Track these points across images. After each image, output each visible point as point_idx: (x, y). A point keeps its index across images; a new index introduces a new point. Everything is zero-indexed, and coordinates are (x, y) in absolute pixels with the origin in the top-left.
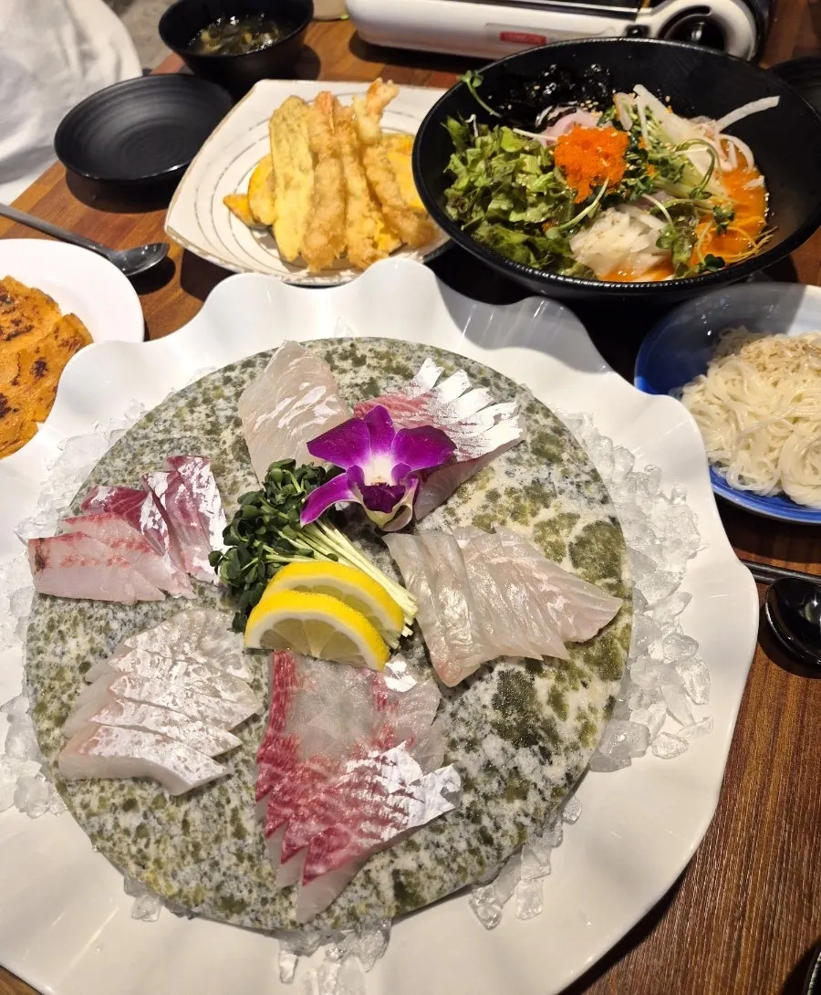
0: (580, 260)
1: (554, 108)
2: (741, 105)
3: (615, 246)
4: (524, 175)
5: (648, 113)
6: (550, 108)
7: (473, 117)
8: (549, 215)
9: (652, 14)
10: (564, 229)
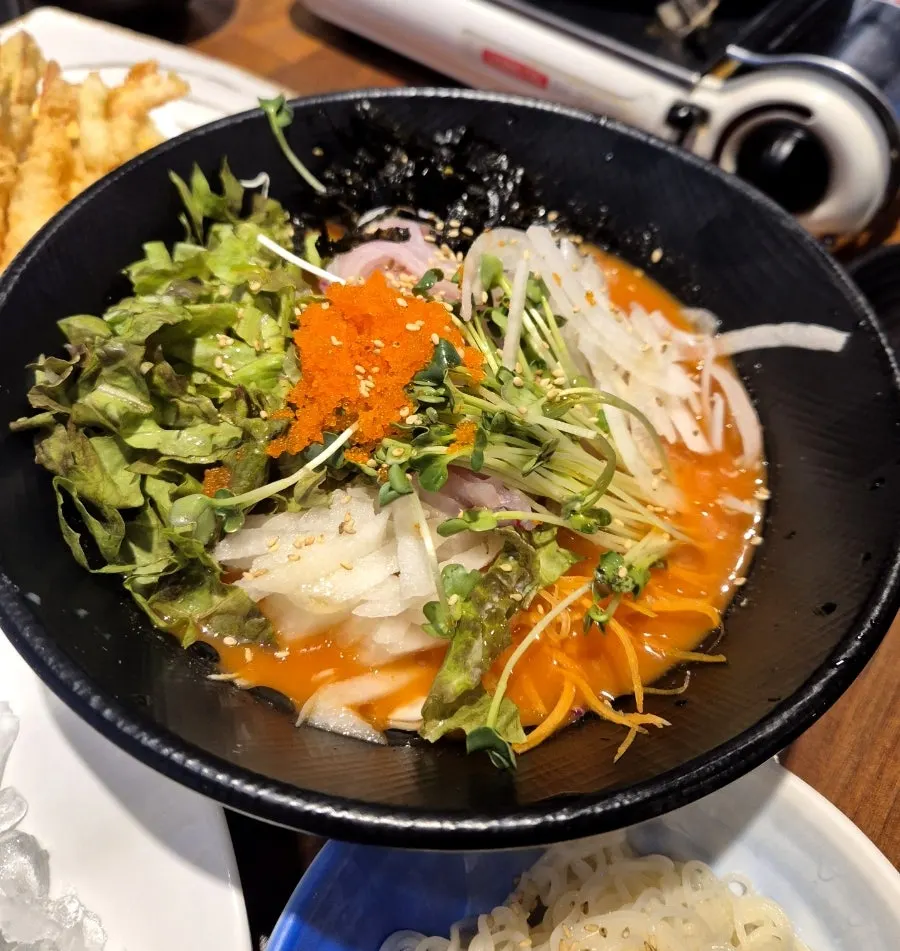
0: (250, 586)
1: (388, 213)
2: (777, 318)
3: (324, 588)
4: (230, 341)
5: (535, 293)
6: (381, 211)
7: (263, 179)
8: (221, 455)
9: (722, 91)
10: (224, 509)
